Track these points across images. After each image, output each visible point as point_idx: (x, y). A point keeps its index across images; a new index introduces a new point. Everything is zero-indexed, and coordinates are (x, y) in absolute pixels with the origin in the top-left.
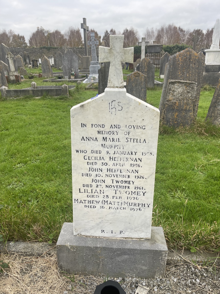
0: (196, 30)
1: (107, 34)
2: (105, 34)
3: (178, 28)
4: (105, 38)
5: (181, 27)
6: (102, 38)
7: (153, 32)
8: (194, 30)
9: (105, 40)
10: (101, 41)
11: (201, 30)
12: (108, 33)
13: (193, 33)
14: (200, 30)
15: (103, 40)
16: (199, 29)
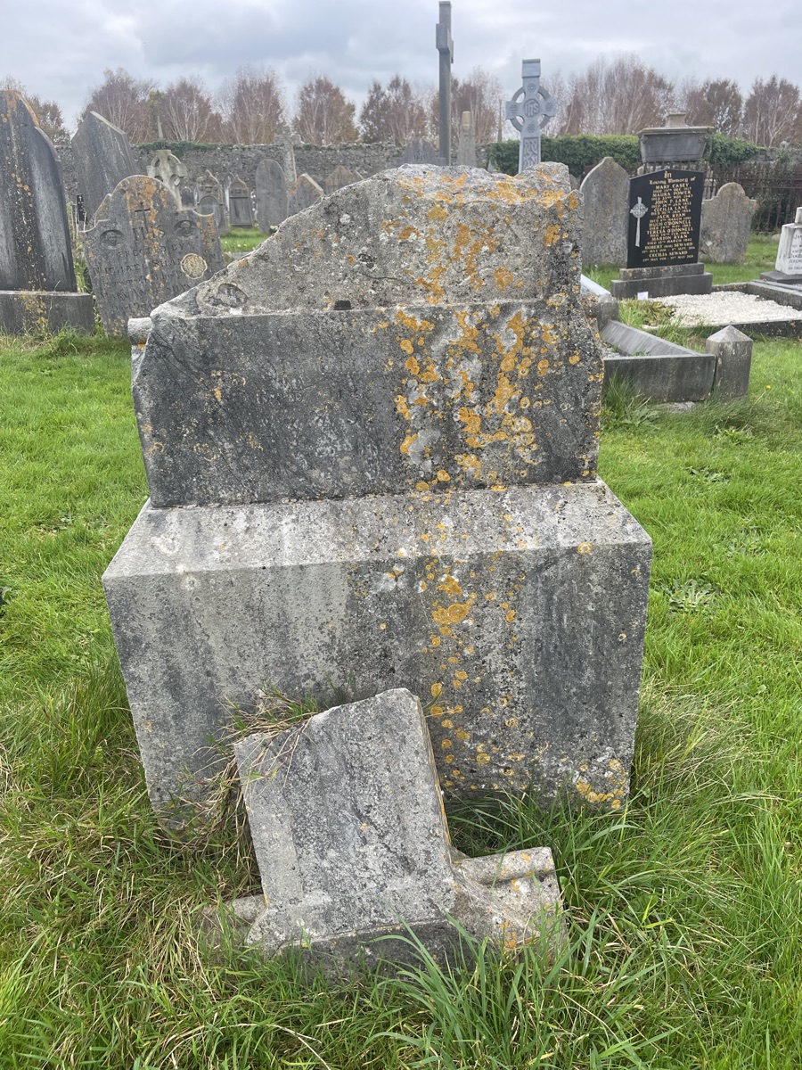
1: (378, 98)
4: (370, 112)
5: (659, 73)
11: (731, 84)
12: (383, 94)
14: (726, 84)
16: (722, 80)
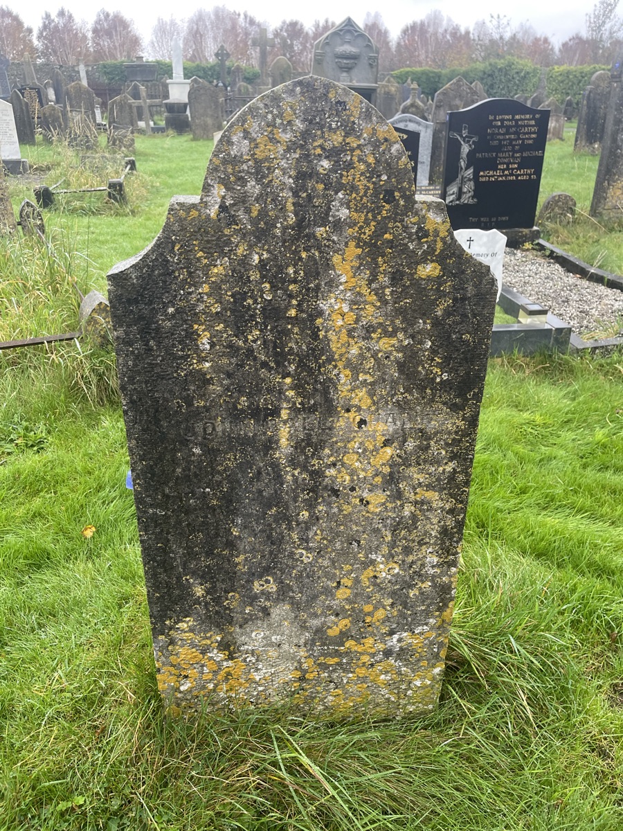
0: (288, 22)
2: (44, 23)
3: (242, 16)
6: (35, 33)
7: (173, 24)
8: (284, 22)
9: (45, 38)
10: (36, 42)
13: (281, 30)
15: (39, 38)
